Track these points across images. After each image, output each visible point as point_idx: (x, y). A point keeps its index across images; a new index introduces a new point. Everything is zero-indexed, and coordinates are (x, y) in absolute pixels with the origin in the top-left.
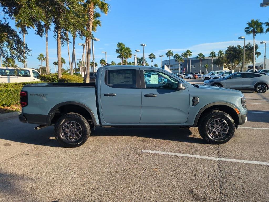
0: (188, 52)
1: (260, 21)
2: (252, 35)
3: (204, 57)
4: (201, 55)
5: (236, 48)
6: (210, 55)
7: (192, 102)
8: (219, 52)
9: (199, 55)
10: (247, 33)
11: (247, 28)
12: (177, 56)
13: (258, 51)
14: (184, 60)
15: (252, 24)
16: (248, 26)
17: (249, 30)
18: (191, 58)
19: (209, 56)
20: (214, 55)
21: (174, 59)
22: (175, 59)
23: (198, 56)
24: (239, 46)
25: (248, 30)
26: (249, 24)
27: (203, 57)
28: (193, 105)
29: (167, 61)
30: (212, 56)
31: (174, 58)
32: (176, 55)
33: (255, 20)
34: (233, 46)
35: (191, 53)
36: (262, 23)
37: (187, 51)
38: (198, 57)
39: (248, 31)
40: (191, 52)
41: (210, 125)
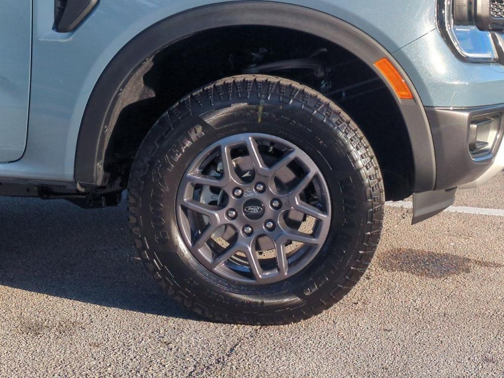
41: (190, 179)
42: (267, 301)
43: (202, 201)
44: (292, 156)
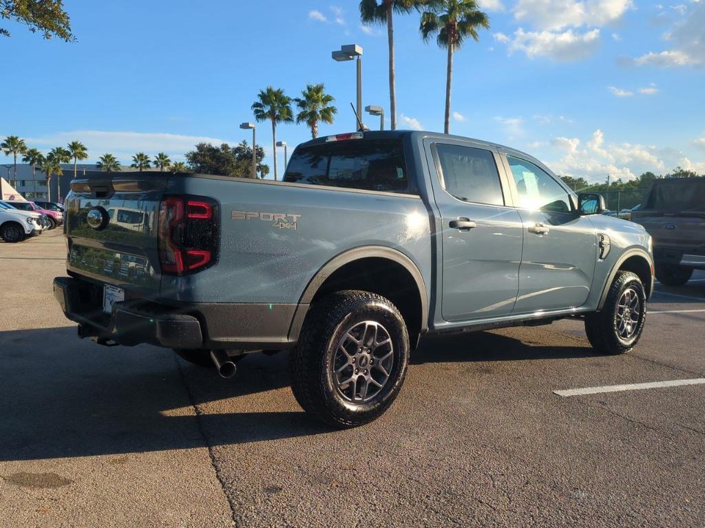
0: (74, 146)
1: (285, 94)
2: (269, 121)
3: (118, 166)
4: (108, 158)
5: (217, 150)
6: (134, 163)
8: (158, 157)
9: (102, 158)
10: (258, 117)
11: (256, 105)
12: (33, 156)
13: (263, 162)
14: (62, 169)
15: (269, 96)
16: (259, 100)
17: (263, 111)
18: (85, 166)
19: (133, 166)
20: (144, 163)
21: (24, 163)
22: (29, 163)
23: (100, 160)
24: (225, 147)
25: (261, 109)
26: (263, 96)
27: (116, 165)
29: (5, 165)
30: (141, 164)
31: (24, 160)
32: (33, 153)
33: (275, 89)
34: (209, 145)
35: (85, 152)
36: (289, 99)
37: (73, 143)
38: (99, 166)
39: (262, 113)
40: (84, 149)
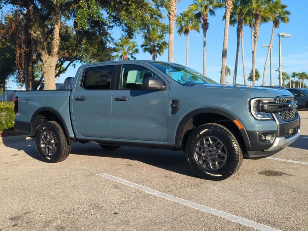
7: (171, 108)
28: (172, 114)
41: (197, 146)
42: (213, 175)
43: (201, 151)
44: (218, 141)
